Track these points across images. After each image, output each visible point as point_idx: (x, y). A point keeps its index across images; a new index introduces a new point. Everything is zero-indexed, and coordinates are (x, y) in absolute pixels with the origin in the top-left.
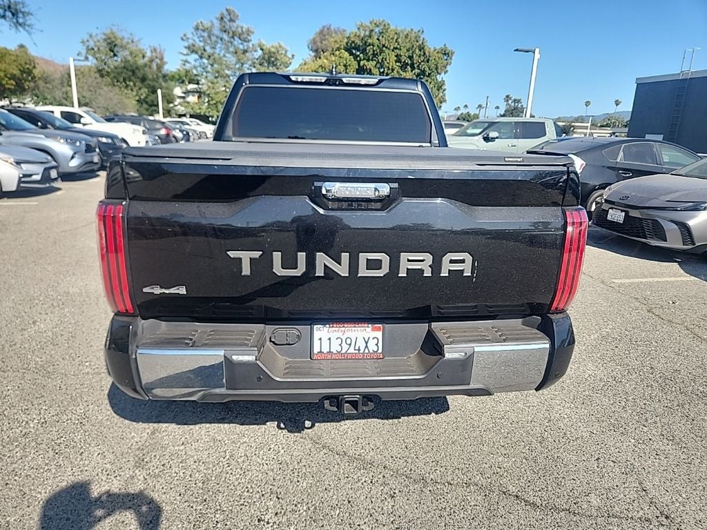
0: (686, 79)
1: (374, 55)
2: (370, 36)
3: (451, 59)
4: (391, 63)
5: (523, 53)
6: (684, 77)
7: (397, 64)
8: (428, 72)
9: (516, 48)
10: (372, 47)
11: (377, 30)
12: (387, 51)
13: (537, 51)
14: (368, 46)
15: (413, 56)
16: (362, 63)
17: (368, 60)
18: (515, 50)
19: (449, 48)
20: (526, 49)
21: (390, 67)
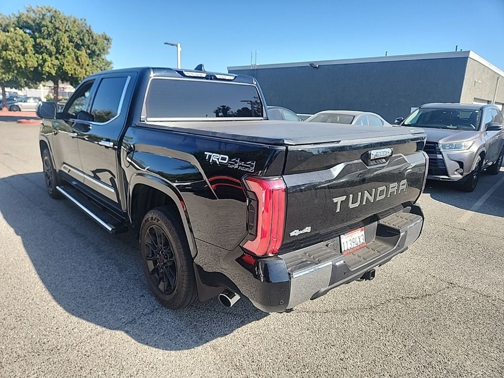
0: (254, 70)
1: (49, 35)
2: (43, 19)
3: (110, 44)
4: (66, 43)
5: (170, 46)
6: (253, 68)
7: (71, 43)
8: (98, 52)
9: (165, 42)
10: (46, 28)
11: (48, 14)
12: (60, 32)
13: (179, 45)
14: (42, 27)
15: (84, 39)
16: (38, 40)
17: (44, 39)
18: (165, 43)
19: (108, 36)
20: (173, 43)
21: (65, 46)
